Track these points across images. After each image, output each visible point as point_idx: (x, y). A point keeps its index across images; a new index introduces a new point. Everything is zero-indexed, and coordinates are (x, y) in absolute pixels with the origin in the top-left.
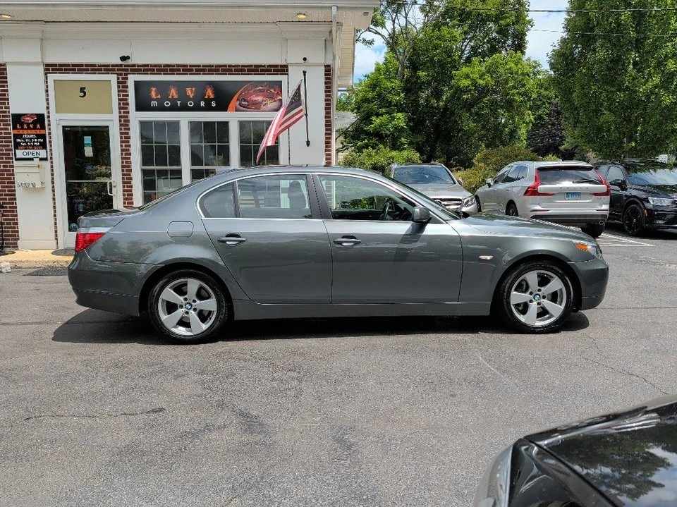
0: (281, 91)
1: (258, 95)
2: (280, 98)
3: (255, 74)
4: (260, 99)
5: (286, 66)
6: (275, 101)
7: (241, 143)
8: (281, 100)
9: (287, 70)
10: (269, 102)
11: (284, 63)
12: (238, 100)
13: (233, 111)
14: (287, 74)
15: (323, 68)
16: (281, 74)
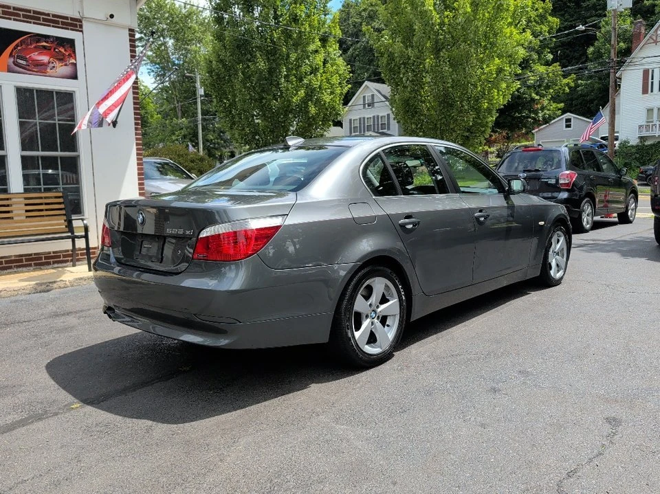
0: (74, 52)
1: (40, 54)
2: (73, 61)
3: (34, 23)
4: (45, 59)
5: (80, 21)
6: (66, 65)
7: (20, 118)
8: (75, 65)
9: (81, 26)
10: (57, 64)
11: (77, 16)
12: (11, 55)
13: (5, 71)
14: (82, 31)
15: (127, 32)
16: (72, 30)
